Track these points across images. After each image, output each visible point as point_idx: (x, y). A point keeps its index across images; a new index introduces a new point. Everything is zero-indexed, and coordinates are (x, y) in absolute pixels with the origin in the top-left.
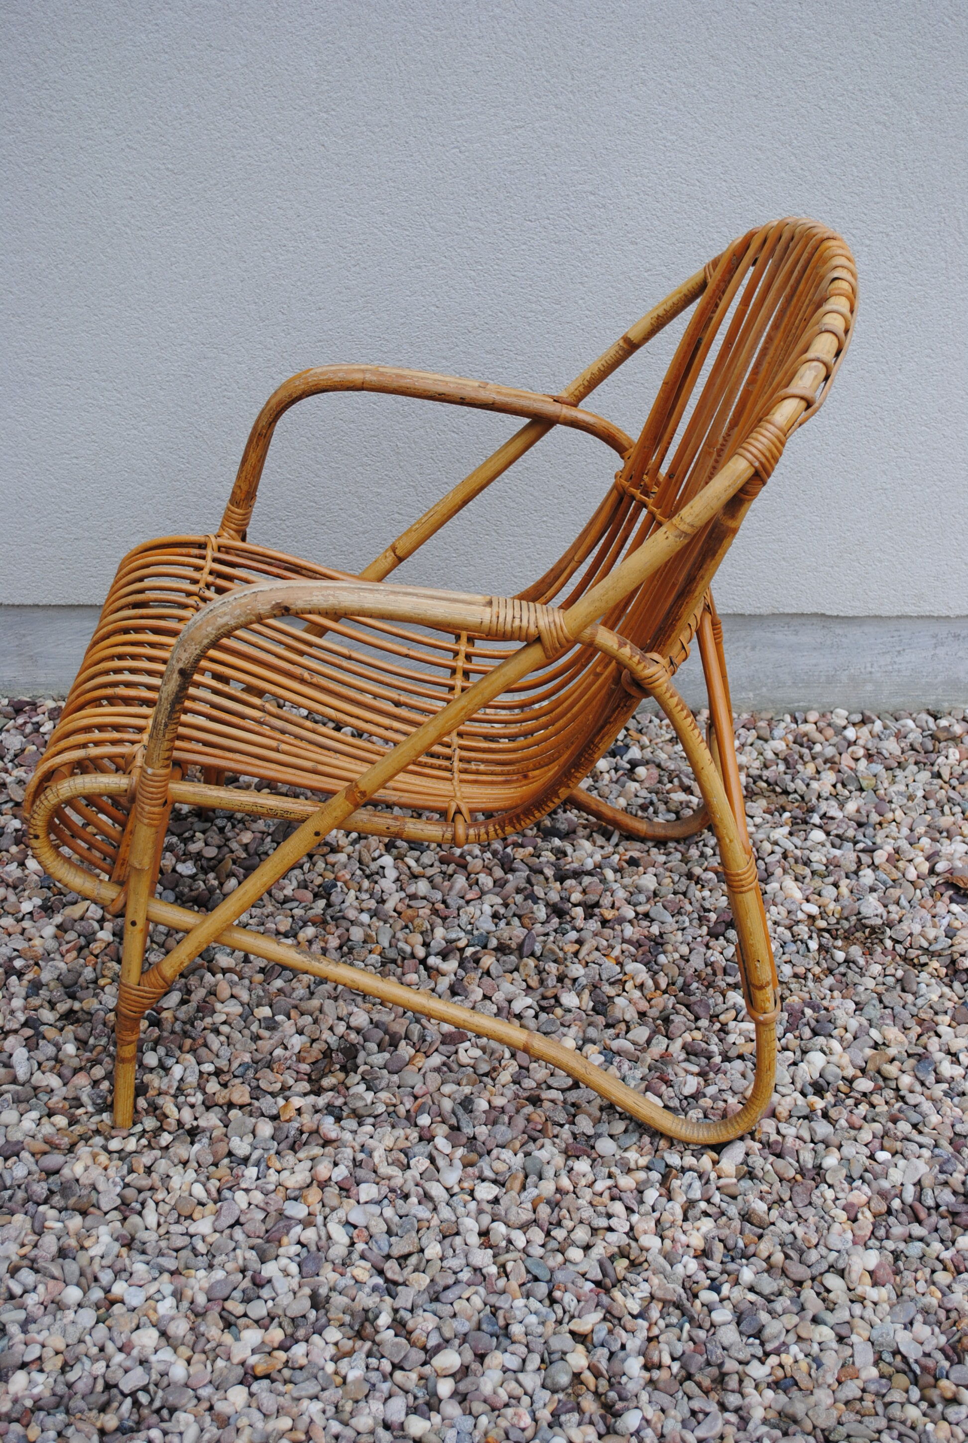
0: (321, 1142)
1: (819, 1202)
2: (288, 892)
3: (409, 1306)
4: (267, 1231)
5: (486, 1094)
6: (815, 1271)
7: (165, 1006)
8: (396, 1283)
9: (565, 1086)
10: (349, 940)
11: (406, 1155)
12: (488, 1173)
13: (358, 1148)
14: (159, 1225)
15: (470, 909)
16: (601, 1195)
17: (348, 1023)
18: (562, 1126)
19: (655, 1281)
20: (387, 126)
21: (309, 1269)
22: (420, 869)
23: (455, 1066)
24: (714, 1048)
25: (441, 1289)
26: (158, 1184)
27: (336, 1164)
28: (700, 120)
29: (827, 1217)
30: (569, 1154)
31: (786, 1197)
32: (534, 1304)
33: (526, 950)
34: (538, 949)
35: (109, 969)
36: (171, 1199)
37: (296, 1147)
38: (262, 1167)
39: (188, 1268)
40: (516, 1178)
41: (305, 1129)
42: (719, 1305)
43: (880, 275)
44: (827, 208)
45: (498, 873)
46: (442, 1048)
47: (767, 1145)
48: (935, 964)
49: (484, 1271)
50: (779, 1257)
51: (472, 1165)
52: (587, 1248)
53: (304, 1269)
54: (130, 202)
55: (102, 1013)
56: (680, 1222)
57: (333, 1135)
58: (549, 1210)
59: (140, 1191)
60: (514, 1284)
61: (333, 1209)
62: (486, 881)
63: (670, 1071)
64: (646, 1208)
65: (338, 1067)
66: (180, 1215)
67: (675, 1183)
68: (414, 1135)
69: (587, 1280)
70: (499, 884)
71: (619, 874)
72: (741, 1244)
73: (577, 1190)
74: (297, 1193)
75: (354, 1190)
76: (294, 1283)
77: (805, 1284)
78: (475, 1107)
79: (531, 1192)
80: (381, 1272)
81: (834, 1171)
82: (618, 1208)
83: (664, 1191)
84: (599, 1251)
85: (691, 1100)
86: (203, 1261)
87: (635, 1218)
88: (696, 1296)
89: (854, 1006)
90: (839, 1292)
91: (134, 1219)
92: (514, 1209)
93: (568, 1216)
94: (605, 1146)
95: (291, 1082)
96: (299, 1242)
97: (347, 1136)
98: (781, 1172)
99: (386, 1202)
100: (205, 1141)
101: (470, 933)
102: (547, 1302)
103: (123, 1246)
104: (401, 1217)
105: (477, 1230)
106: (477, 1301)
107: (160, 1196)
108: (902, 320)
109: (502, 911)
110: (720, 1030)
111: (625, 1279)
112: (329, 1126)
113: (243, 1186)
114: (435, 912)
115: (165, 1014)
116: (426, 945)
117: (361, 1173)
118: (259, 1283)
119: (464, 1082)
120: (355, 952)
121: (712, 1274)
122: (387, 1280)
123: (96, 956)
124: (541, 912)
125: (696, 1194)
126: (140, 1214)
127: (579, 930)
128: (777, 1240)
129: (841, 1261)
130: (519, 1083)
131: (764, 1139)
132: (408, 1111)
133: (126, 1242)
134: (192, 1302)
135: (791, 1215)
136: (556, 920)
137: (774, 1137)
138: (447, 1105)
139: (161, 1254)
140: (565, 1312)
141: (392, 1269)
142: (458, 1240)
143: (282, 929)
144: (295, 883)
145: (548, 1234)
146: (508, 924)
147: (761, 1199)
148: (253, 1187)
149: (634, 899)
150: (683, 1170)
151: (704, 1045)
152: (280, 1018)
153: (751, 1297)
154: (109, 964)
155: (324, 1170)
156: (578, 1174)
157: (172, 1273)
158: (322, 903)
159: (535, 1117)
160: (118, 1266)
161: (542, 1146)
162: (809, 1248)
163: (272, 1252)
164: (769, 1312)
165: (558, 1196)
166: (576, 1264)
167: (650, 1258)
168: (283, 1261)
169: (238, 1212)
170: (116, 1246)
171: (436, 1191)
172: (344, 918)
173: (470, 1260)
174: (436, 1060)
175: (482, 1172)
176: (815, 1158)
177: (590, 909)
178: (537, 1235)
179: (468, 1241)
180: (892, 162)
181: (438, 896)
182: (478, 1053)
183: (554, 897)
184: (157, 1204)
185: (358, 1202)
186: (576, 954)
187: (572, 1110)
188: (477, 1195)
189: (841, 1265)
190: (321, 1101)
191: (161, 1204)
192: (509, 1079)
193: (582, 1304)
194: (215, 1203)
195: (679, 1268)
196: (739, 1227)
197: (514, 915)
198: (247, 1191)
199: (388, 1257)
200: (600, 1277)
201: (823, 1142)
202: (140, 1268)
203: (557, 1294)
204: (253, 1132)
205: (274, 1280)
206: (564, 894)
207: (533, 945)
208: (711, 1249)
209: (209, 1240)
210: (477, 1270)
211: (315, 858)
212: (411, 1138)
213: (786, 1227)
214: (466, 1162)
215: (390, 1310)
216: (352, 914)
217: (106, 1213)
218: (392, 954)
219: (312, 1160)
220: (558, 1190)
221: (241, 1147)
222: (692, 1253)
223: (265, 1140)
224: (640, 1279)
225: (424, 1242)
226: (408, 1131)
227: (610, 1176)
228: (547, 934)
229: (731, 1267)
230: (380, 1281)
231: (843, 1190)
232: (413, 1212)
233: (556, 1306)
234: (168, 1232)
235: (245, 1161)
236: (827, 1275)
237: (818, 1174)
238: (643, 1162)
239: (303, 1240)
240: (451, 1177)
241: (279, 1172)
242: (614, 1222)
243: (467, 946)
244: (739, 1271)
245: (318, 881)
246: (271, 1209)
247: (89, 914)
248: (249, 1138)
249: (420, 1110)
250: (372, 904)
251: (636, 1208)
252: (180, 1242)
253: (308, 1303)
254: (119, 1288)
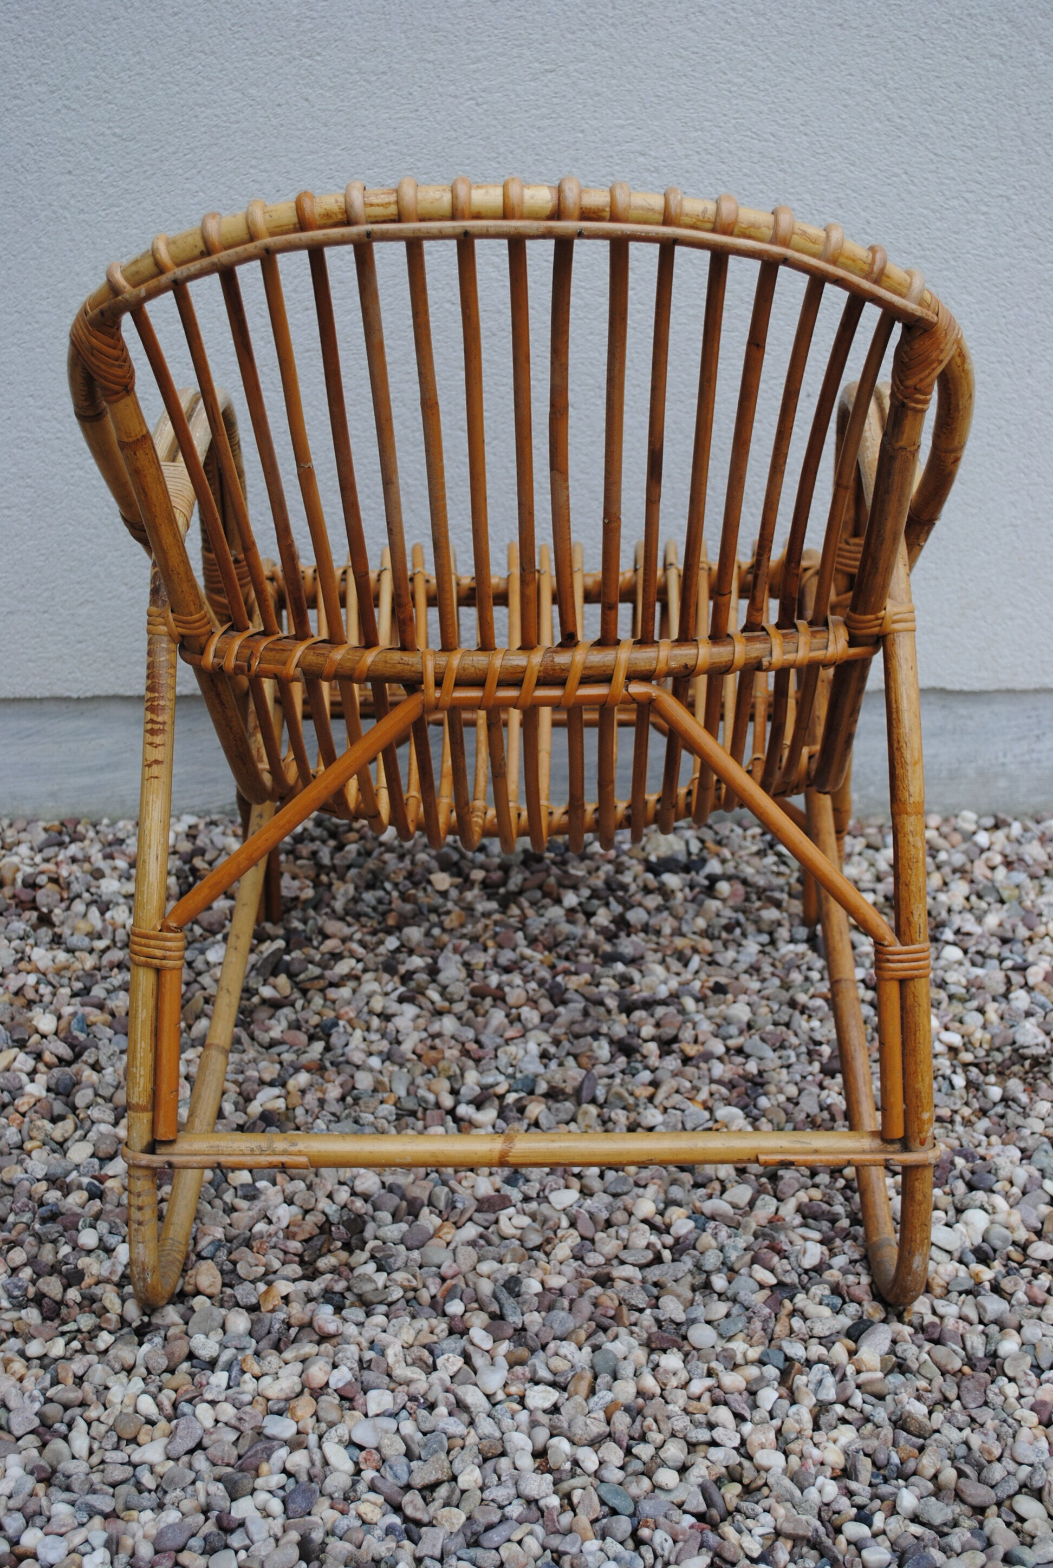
0: (316, 1338)
1: (998, 1400)
2: (276, 1033)
3: (437, 1553)
4: (240, 1457)
5: (539, 1273)
6: (1002, 1492)
7: (110, 1173)
8: (419, 1524)
9: (643, 1261)
10: (354, 1088)
11: (431, 1352)
12: (543, 1373)
13: (365, 1344)
14: (91, 1452)
15: (512, 1049)
16: (699, 1399)
17: (352, 1188)
18: (641, 1311)
19: (781, 1511)
20: (384, 73)
21: (297, 1505)
22: (446, 1004)
23: (495, 1239)
24: (839, 1209)
25: (481, 1529)
26: (92, 1397)
27: (335, 1366)
28: (773, 57)
29: (1010, 1421)
30: (652, 1346)
31: (952, 1394)
32: (612, 1546)
33: (585, 1094)
34: (601, 1093)
35: (39, 1128)
36: (109, 1417)
37: (282, 1345)
38: (235, 1371)
39: (128, 1509)
40: (581, 1378)
41: (293, 1321)
42: (872, 1542)
43: (1002, 251)
44: (932, 167)
45: (546, 1005)
46: (477, 1216)
47: (921, 1329)
49: (542, 1503)
50: (949, 1475)
51: (522, 1363)
52: (683, 1470)
53: (291, 1506)
54: (68, 177)
55: (26, 1183)
56: (809, 1432)
57: (331, 1328)
58: (628, 1420)
59: (66, 1407)
60: (584, 1520)
61: (331, 1425)
62: (530, 1015)
63: (782, 1237)
64: (762, 1413)
65: (339, 1244)
66: (120, 1438)
67: (800, 1380)
68: (442, 1326)
69: (685, 1512)
70: (548, 1019)
71: (701, 1005)
72: (895, 1459)
73: (666, 1393)
74: (282, 1404)
75: (359, 1399)
76: (277, 1525)
77: (989, 1512)
78: (523, 1289)
79: (602, 1397)
80: (398, 1509)
81: (1015, 1359)
82: (723, 1414)
83: (784, 1391)
84: (699, 1472)
85: (812, 1274)
86: (148, 1499)
87: (747, 1428)
88: (838, 1530)
89: (1019, 1154)
90: (1038, 1521)
91: (57, 1444)
92: (580, 1420)
93: (654, 1427)
94: (702, 1335)
95: (276, 1264)
96: (284, 1471)
97: (351, 1330)
98: (943, 1362)
99: (404, 1414)
100: (158, 1340)
101: (512, 1076)
102: (630, 1544)
103: (39, 1481)
104: (425, 1434)
105: (529, 1448)
106: (533, 1545)
107: (93, 1413)
108: (1030, 308)
109: (552, 1050)
110: (846, 1187)
111: (738, 1510)
112: (326, 1317)
113: (208, 1396)
114: (466, 1053)
115: (109, 1184)
116: (454, 1092)
117: (368, 1376)
118: (227, 1527)
119: (508, 1258)
120: (361, 1102)
121: (859, 1500)
122: (406, 1519)
123: (24, 1115)
124: (603, 1049)
125: (829, 1392)
126: (65, 1438)
127: (654, 1070)
128: (944, 1452)
129: (1037, 1477)
130: (582, 1259)
131: (916, 1321)
132: (433, 1297)
133: (43, 1475)
134: (133, 1555)
135: (962, 1418)
136: (622, 1060)
137: (929, 1318)
138: (486, 1287)
139: (93, 1491)
140: (656, 1557)
141: (413, 1504)
142: (504, 1463)
143: (267, 1077)
144: (284, 1024)
145: (628, 1452)
146: (561, 1065)
147: (919, 1398)
148: (222, 1398)
149: (722, 1031)
150: (809, 1364)
151: (825, 1207)
152: (261, 1184)
153: (916, 1529)
154: (39, 1123)
155: (318, 1373)
156: (666, 1371)
157: (106, 1516)
158: (319, 1046)
159: (605, 1300)
160: (32, 1507)
161: (616, 1337)
162: (990, 1462)
163: (247, 1484)
164: (943, 1550)
165: (640, 1401)
166: (668, 1491)
167: (771, 1481)
168: (262, 1496)
169: (200, 1432)
170: (30, 1482)
171: (473, 1397)
172: (348, 1062)
173: (521, 1488)
174: (471, 1231)
175: (534, 1372)
176: (987, 1343)
177: (667, 1045)
178: (614, 1454)
179: (518, 1464)
180: (1012, 106)
181: (470, 1034)
182: (525, 1221)
183: (619, 1031)
184: (89, 1424)
185: (366, 1415)
186: (651, 1099)
187: (655, 1291)
188: (529, 1402)
189: (1037, 1483)
190: (316, 1287)
191: (95, 1424)
192: (568, 1252)
193: (680, 1545)
194: (169, 1420)
195: (812, 1493)
196: (891, 1436)
197: (568, 1054)
198: (213, 1403)
199: (408, 1487)
200: (703, 1507)
201: (995, 1322)
202: (61, 1510)
203: (645, 1533)
204: (223, 1327)
205: (248, 1523)
206: (631, 1028)
207: (594, 1088)
208: (854, 1466)
209: (159, 1469)
210: (531, 1502)
211: (311, 993)
212: (437, 1331)
213: (956, 1436)
214: (513, 1359)
215: (410, 1560)
216: (357, 1057)
217: (18, 1439)
218: (410, 1104)
219: (303, 1361)
220: (640, 1393)
221: (205, 1346)
222: (829, 1473)
223: (239, 1337)
224: (759, 1509)
225: (457, 1465)
226: (434, 1321)
227: (710, 1374)
228: (611, 1077)
229: (885, 1489)
230: (396, 1520)
231: (1029, 1384)
232: (441, 1425)
233: (643, 1549)
234: (103, 1462)
235: (212, 1364)
236: (1018, 1497)
237: (994, 1365)
238: (754, 1353)
239: (288, 1466)
240: (494, 1379)
241: (257, 1378)
242: (718, 1434)
243: (508, 1091)
244: (895, 1494)
245: (315, 1020)
246: (246, 1427)
247: (16, 1065)
248: (217, 1335)
249: (450, 1295)
250: (384, 1045)
251: (747, 1415)
252: (118, 1473)
253: (295, 1553)
254: (31, 1539)
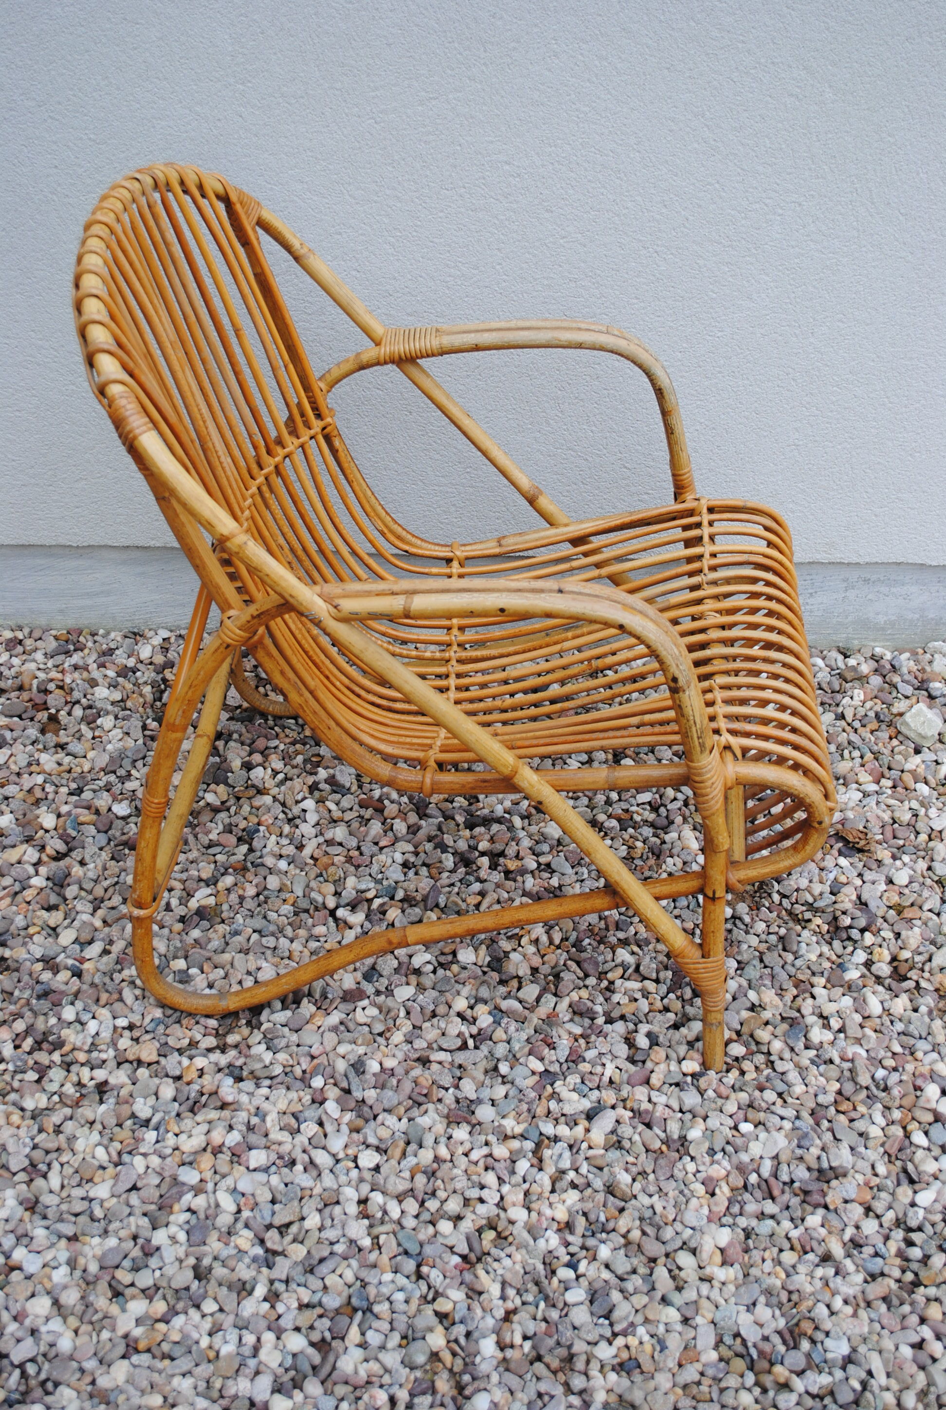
0: (219, 1104)
1: (679, 1175)
2: (213, 836)
3: (284, 1277)
4: (161, 1196)
5: (379, 1056)
6: (670, 1248)
7: (88, 957)
8: (275, 1253)
9: (454, 1047)
10: (265, 888)
11: (297, 1119)
12: (372, 1140)
13: (253, 1110)
14: (63, 1187)
15: (382, 857)
16: (476, 1163)
18: (447, 1089)
19: (518, 1257)
20: (302, 97)
21: (194, 1238)
22: (340, 814)
23: (351, 1026)
24: (599, 1009)
25: (315, 1262)
26: (64, 1145)
27: (231, 1128)
28: (613, 92)
29: (686, 1191)
30: (452, 1120)
31: (649, 1170)
32: (401, 1280)
33: (430, 903)
34: (442, 901)
35: (39, 917)
36: (76, 1161)
37: (196, 1109)
38: (162, 1130)
39: (84, 1234)
40: (397, 1146)
41: (204, 1091)
42: (574, 1284)
43: (793, 243)
44: (740, 179)
45: (413, 818)
46: (341, 1006)
47: (636, 1113)
48: (818, 921)
49: (359, 1243)
50: (636, 1234)
51: (358, 1131)
52: (457, 1219)
53: (192, 1238)
54: (55, 170)
55: (28, 963)
56: (547, 1194)
57: (230, 1099)
58: (425, 1180)
59: (47, 1152)
60: (385, 1259)
61: (224, 1176)
62: (400, 827)
63: (554, 1033)
64: (518, 1178)
65: (244, 1022)
66: (81, 1179)
67: (547, 1153)
68: (307, 1099)
69: (453, 1253)
70: (413, 830)
71: (526, 821)
72: (602, 1218)
73: (454, 1158)
74: (191, 1158)
75: (244, 1158)
76: (181, 1251)
77: (659, 1261)
78: (367, 1068)
79: (411, 1161)
80: (262, 1242)
81: (698, 1144)
82: (490, 1179)
83: (535, 1161)
84: (467, 1225)
85: (571, 1064)
86: (97, 1228)
87: (506, 1189)
88: (554, 1272)
89: (736, 965)
90: (690, 1271)
91: (40, 1182)
92: (392, 1179)
93: (442, 1187)
94: (485, 1113)
95: (198, 1037)
96: (189, 1210)
97: (244, 1098)
98: (648, 1143)
99: (273, 1169)
100: (112, 1101)
101: (379, 882)
102: (413, 1278)
103: (26, 1210)
104: (286, 1185)
105: (356, 1199)
106: (349, 1276)
107: (64, 1159)
108: (814, 287)
109: (412, 859)
110: (607, 989)
111: (489, 1254)
112: (228, 1089)
113: (142, 1150)
114: (349, 860)
115: (87, 966)
116: (337, 894)
117: (253, 1139)
118: (150, 1251)
119: (360, 1041)
120: (269, 901)
121: (572, 1249)
122: (267, 1251)
123: (29, 903)
124: (449, 861)
125: (566, 1163)
126: (45, 1176)
127: (482, 881)
128: (637, 1214)
129: (693, 1241)
130: (411, 1043)
131: (636, 1107)
132: (304, 1072)
133: (30, 1205)
134: (84, 1271)
135: (652, 1189)
136: (462, 870)
137: (645, 1106)
138: (341, 1066)
139: (61, 1220)
140: (429, 1287)
141: (273, 1239)
142: (337, 1210)
143: (204, 876)
144: (221, 827)
145: (422, 1204)
146: (416, 874)
147: (627, 1170)
148: (152, 1151)
149: (538, 848)
150: (556, 1139)
151: (589, 1004)
152: (193, 971)
153: (606, 1275)
154: (38, 913)
155: (217, 1137)
156: (456, 1142)
157: (69, 1239)
158: (244, 848)
159: (422, 1080)
160: (20, 1231)
161: (426, 1112)
162: (666, 1224)
163: (163, 1220)
164: (621, 1291)
165: (435, 1165)
166: (445, 1237)
167: (515, 1232)
168: (173, 1229)
169: (135, 1177)
170: (20, 1209)
171: (322, 1158)
172: (263, 865)
173: (346, 1231)
174: (335, 1018)
175: (365, 1138)
176: (682, 1128)
177: (495, 857)
178: (412, 1206)
179: (347, 1211)
180: (805, 134)
181: (354, 843)
182: (375, 1012)
183: (462, 845)
184: (62, 1165)
186: (478, 906)
187: (458, 1073)
188: (361, 1163)
189: (693, 1244)
190: (223, 1060)
191: (66, 1166)
192: (402, 1038)
193: (448, 1280)
194: (116, 1165)
195: (541, 1242)
196: (602, 1200)
197: (424, 864)
198: (145, 1155)
199: (269, 1227)
200: (465, 1250)
201: (690, 1111)
202: (40, 1233)
203: (425, 1269)
204: (156, 1094)
205: (162, 1248)
206: (472, 843)
207: (437, 897)
208: (573, 1222)
209: (107, 1205)
210: (352, 1242)
211: (242, 800)
212: (304, 1101)
213: (645, 1200)
214: (353, 1126)
215: (266, 1282)
216: (269, 861)
217: (14, 1174)
218: (304, 904)
219: (210, 1122)
220: (436, 1159)
221: (143, 1108)
222: (555, 1226)
223: (166, 1103)
224: (502, 1254)
225: (305, 1211)
226: (302, 1093)
227: (487, 1144)
228: (453, 885)
229: (591, 1242)
230: (259, 1251)
231: (704, 1164)
232: (297, 1181)
233: (421, 1282)
234: (69, 1196)
235: (146, 1123)
236: (680, 1253)
237: (682, 1145)
238: (519, 1129)
239: (193, 1207)
240: (337, 1144)
241: (177, 1135)
242: (485, 1194)
243: (376, 897)
244: (597, 1247)
245: (243, 824)
246: (166, 1174)
247: (26, 858)
248: (152, 1100)
249: (314, 1072)
250: (291, 850)
251: (507, 1180)
252: (79, 1207)
253: (190, 1274)
254: (19, 1254)
